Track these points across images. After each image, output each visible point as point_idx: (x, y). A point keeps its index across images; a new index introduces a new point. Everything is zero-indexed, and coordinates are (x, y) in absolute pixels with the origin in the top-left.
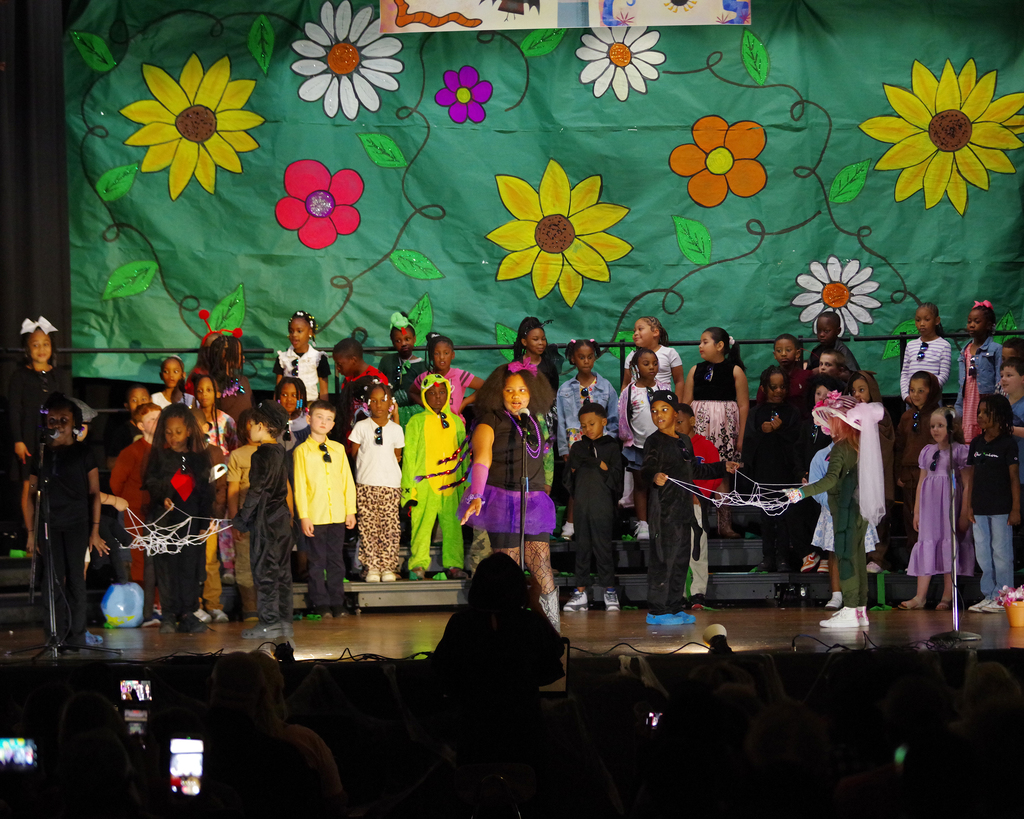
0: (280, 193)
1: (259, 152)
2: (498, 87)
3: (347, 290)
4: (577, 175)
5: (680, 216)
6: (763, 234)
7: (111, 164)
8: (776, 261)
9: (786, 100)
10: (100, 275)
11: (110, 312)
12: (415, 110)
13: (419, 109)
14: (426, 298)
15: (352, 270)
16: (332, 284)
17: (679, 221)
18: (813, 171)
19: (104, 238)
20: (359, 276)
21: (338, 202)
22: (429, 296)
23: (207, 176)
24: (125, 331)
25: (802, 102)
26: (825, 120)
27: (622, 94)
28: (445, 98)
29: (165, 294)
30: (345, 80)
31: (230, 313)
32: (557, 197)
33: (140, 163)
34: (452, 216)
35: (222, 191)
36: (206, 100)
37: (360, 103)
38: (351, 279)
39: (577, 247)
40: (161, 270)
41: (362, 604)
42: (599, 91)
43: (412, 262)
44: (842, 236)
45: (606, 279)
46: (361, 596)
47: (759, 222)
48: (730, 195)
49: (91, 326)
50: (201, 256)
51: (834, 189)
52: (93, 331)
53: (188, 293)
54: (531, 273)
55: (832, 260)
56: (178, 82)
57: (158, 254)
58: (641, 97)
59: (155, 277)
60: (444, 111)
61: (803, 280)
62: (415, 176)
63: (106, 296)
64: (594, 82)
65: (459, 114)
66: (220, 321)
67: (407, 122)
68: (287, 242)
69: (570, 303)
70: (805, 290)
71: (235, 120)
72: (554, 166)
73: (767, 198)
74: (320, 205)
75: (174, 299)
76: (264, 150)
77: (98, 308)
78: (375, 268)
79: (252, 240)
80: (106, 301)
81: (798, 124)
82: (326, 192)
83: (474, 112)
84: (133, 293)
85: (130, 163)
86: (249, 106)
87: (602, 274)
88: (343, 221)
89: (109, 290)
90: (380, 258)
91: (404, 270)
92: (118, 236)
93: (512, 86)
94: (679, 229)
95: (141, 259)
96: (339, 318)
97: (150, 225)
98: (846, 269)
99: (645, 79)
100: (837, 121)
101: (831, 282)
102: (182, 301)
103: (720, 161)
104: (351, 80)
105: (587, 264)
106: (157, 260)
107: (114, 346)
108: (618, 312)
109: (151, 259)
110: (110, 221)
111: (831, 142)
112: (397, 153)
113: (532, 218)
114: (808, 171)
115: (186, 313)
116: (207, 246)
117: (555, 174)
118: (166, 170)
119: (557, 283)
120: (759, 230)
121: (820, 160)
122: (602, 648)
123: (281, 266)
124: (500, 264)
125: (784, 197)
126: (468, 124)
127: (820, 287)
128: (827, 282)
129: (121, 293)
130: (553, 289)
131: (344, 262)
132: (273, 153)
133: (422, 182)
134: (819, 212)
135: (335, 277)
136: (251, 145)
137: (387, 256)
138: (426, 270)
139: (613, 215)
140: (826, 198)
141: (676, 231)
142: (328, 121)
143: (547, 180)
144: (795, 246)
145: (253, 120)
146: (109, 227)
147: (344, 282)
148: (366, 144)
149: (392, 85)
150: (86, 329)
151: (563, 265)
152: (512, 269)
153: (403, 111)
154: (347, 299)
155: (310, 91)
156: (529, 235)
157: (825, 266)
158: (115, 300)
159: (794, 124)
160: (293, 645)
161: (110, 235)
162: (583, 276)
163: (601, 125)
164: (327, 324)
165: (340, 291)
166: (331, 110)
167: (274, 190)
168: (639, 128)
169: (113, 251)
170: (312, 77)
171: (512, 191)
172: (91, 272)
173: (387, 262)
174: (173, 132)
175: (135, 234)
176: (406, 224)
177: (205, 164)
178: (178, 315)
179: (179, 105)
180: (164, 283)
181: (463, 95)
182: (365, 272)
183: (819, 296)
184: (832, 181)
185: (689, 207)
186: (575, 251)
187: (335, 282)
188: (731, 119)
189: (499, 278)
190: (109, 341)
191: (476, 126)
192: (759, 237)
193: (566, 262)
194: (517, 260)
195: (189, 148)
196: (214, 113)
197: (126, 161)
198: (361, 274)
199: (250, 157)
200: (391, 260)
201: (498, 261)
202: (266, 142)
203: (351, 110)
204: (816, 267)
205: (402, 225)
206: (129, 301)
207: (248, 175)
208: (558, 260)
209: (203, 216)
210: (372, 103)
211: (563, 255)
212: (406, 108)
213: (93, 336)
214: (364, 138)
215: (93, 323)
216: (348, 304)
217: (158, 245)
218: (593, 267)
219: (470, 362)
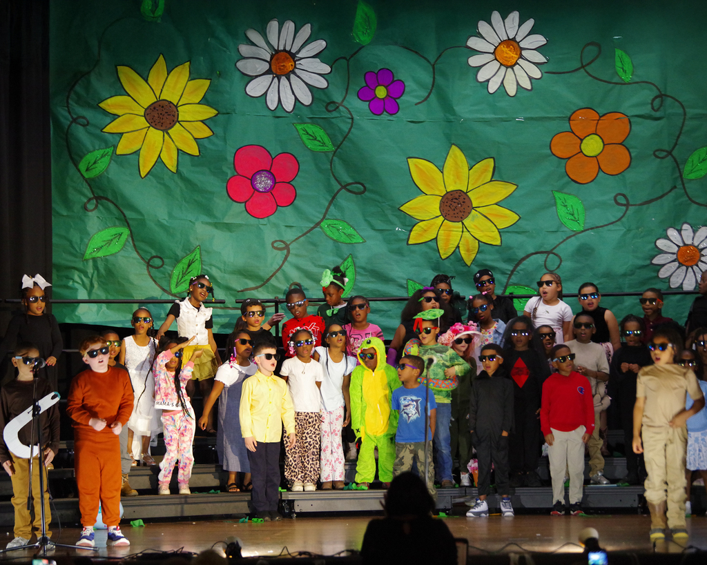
0: (230, 173)
1: (213, 138)
2: (410, 85)
3: (285, 251)
4: (474, 158)
5: (559, 191)
6: (627, 205)
7: (91, 148)
8: (638, 228)
9: (647, 94)
10: (82, 240)
11: (90, 270)
12: (341, 104)
13: (345, 103)
14: (350, 259)
15: (289, 236)
16: (273, 247)
17: (557, 195)
18: (670, 153)
19: (85, 208)
20: (294, 241)
21: (277, 180)
22: (352, 258)
23: (171, 158)
24: (103, 284)
25: (661, 96)
26: (681, 111)
27: (511, 90)
28: (366, 94)
29: (135, 255)
30: (284, 80)
31: (189, 270)
32: (458, 176)
33: (115, 147)
34: (372, 191)
35: (184, 170)
36: (170, 95)
37: (296, 99)
38: (288, 243)
39: (473, 217)
40: (132, 235)
41: (297, 510)
42: (493, 87)
43: (338, 230)
44: (694, 206)
45: (498, 243)
46: (296, 503)
47: (624, 196)
48: (601, 174)
49: (74, 281)
50: (165, 223)
51: (687, 168)
52: (76, 285)
53: (154, 254)
54: (436, 238)
55: (686, 226)
56: (146, 81)
57: (130, 222)
58: (529, 94)
59: (127, 240)
60: (365, 106)
61: (661, 243)
62: (341, 158)
63: (87, 256)
64: (488, 81)
65: (378, 107)
66: (180, 276)
67: (335, 114)
68: (236, 212)
69: (469, 263)
70: (661, 252)
71: (193, 113)
72: (455, 151)
73: (631, 176)
74: (263, 182)
75: (143, 259)
76: (217, 137)
77: (80, 265)
78: (308, 234)
79: (207, 210)
80: (87, 260)
81: (658, 114)
82: (269, 172)
83: (390, 106)
84: (109, 254)
85: (107, 147)
86: (205, 101)
87: (494, 239)
88: (282, 195)
89: (88, 251)
90: (312, 225)
91: (331, 236)
92: (96, 207)
93: (421, 84)
94: (559, 202)
95: (115, 226)
96: (279, 274)
97: (123, 197)
98: (697, 234)
99: (531, 78)
100: (691, 112)
101: (685, 245)
102: (149, 260)
103: (592, 146)
104: (289, 80)
105: (482, 231)
106: (129, 226)
107: (94, 297)
108: (509, 270)
109: (124, 226)
110: (91, 195)
111: (685, 129)
112: (327, 140)
113: (437, 193)
114: (665, 153)
115: (153, 270)
116: (170, 215)
117: (456, 157)
118: (137, 153)
119: (458, 247)
120: (624, 202)
121: (676, 144)
122: (496, 547)
123: (231, 232)
124: (411, 231)
125: (644, 175)
126: (385, 116)
127: (675, 249)
128: (681, 244)
129: (100, 254)
130: (454, 251)
131: (283, 228)
132: (225, 140)
133: (346, 162)
134: (675, 187)
135: (276, 241)
136: (207, 133)
137: (318, 224)
138: (349, 236)
139: (504, 190)
140: (681, 176)
141: (555, 204)
142: (269, 113)
143: (449, 162)
144: (653, 215)
145: (209, 112)
146: (90, 200)
147: (283, 245)
148: (301, 132)
149: (322, 83)
150: (71, 283)
151: (463, 232)
152: (421, 235)
153: (331, 105)
154: (286, 259)
155: (255, 89)
156: (435, 208)
157: (679, 231)
158: (94, 260)
159: (653, 113)
160: (241, 544)
161: (90, 206)
162: (479, 241)
163: (493, 116)
164: (268, 280)
165: (279, 252)
166: (272, 105)
167: (225, 169)
168: (525, 119)
169: (93, 219)
170: (257, 77)
171: (421, 172)
172: (75, 237)
173: (318, 229)
174: (142, 122)
175: (111, 206)
176: (334, 198)
177: (169, 149)
178: (146, 272)
179: (147, 99)
180: (134, 245)
181: (381, 92)
182: (300, 237)
183: (675, 256)
184: (685, 161)
185: (567, 183)
186: (473, 220)
187: (275, 245)
188: (601, 111)
189: (410, 243)
190: (90, 293)
191: (391, 118)
192: (624, 208)
193: (465, 230)
194: (425, 228)
195: (155, 135)
196: (176, 107)
197: (103, 145)
198: (297, 239)
199: (206, 143)
200: (321, 228)
201: (410, 228)
202: (219, 131)
203: (289, 105)
204: (672, 233)
205: (330, 199)
206: (105, 260)
207: (205, 157)
208: (459, 228)
209: (168, 192)
210: (306, 99)
211: (463, 223)
212: (334, 102)
213: (76, 290)
214: (299, 127)
215: (76, 278)
216: (286, 263)
217: (129, 214)
218: (489, 234)
219: (386, 311)
